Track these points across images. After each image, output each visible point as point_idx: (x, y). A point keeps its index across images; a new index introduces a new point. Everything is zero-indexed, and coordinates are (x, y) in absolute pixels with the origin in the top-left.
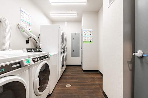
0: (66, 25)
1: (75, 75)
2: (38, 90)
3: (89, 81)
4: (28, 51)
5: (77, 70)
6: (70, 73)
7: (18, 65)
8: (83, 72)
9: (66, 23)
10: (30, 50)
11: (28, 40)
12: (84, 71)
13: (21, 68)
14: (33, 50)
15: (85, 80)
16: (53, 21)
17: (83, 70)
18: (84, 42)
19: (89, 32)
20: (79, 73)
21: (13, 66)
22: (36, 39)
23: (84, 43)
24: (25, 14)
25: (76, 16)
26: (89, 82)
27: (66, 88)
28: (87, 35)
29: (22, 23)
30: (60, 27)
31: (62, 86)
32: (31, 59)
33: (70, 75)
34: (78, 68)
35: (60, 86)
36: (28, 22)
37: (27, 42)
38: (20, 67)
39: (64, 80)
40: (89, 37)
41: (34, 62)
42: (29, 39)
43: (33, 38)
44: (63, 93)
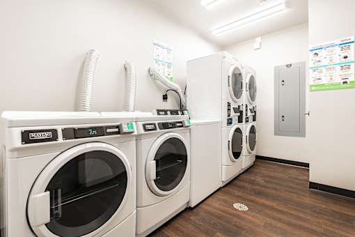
0: (256, 45)
1: (276, 189)
2: (153, 182)
3: (321, 221)
4: (159, 114)
5: (290, 177)
6: (259, 179)
7: (117, 130)
8: (310, 187)
9: (259, 39)
10: (163, 113)
11: (166, 95)
12: (314, 186)
13: (119, 135)
14: (169, 113)
15: (304, 213)
16: (222, 46)
17: (310, 180)
18: (311, 86)
19: (338, 49)
20: (291, 187)
21: (108, 130)
22: (180, 91)
23: (311, 91)
24: (160, 49)
25: (284, 11)
26: (319, 223)
27: (232, 211)
28: (324, 62)
29: (156, 65)
30: (224, 57)
31: (225, 201)
32: (140, 124)
33: (259, 184)
34: (293, 172)
35: (219, 200)
36: (166, 60)
37: (165, 98)
38: (118, 133)
39: (235, 191)
40: (338, 68)
41: (145, 130)
42: (167, 93)
43: (175, 89)
44: (219, 217)
